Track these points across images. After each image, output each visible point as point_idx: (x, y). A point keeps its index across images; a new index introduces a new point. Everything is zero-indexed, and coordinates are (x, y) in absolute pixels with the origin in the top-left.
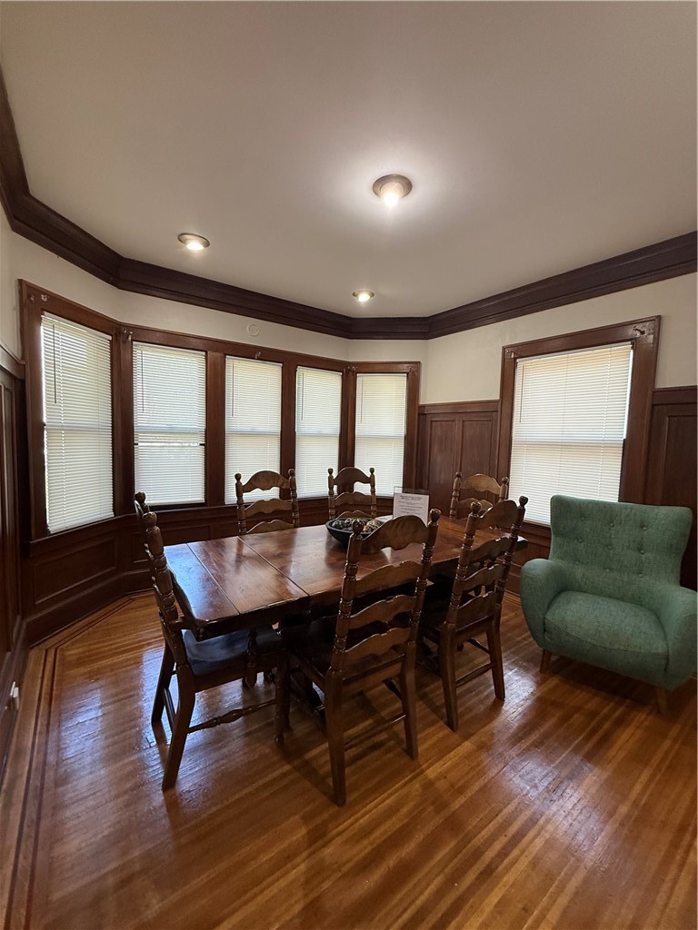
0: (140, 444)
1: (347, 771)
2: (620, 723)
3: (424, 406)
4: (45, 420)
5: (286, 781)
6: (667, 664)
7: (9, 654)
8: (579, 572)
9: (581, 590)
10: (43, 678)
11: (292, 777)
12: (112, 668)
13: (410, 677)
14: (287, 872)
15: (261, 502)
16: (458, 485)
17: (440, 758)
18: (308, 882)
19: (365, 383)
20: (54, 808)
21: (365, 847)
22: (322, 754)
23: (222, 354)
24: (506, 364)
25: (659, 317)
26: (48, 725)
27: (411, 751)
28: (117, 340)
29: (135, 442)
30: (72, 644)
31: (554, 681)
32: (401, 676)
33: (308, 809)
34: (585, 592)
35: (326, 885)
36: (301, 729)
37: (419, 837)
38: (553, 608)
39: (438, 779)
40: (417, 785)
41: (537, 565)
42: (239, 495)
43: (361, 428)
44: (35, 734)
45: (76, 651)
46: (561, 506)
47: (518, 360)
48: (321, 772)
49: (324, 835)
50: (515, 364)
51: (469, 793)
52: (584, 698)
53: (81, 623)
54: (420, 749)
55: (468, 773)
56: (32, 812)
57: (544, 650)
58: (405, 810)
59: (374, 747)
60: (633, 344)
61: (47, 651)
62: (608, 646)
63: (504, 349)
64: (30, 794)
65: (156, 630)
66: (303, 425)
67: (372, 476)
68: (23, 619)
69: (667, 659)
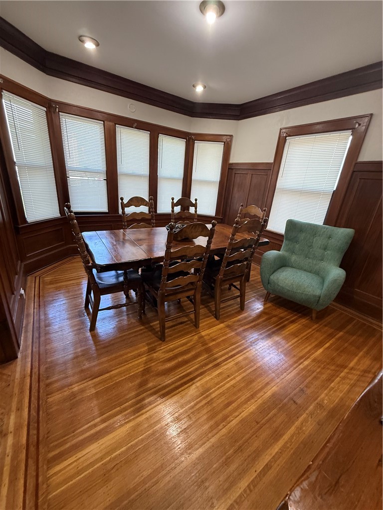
0: (70, 177)
1: (166, 331)
2: (293, 322)
3: (232, 164)
4: (15, 160)
5: (142, 332)
6: (319, 300)
7: (17, 276)
8: (294, 258)
9: (292, 267)
10: (35, 288)
11: (144, 331)
12: (67, 286)
13: (198, 297)
14: (139, 359)
15: (135, 213)
16: (241, 210)
17: (209, 329)
18: (146, 363)
19: (199, 146)
20: (46, 334)
21: (171, 354)
22: (157, 324)
23: (113, 124)
24: (280, 140)
25: (372, 115)
26: (39, 306)
27: (196, 325)
28: (50, 111)
29: (67, 176)
30: (47, 275)
31: (269, 305)
32: (194, 296)
33: (149, 341)
34: (294, 268)
35: (153, 364)
36: (150, 315)
37: (193, 353)
38: (274, 274)
39: (205, 335)
40: (196, 337)
41: (272, 254)
42: (123, 209)
43: (195, 176)
44: (34, 309)
45: (50, 278)
46: (292, 225)
47: (287, 138)
48: (156, 330)
49: (155, 349)
50: (285, 140)
51: (217, 341)
52: (281, 312)
53: (50, 267)
54: (200, 325)
55: (219, 334)
56: (36, 335)
57: (268, 292)
58: (189, 345)
59: (181, 323)
60: (352, 132)
61: (35, 278)
62: (295, 291)
63: (281, 129)
64: (35, 329)
65: (84, 273)
66: (162, 171)
67: (196, 203)
68: (21, 262)
69: (320, 297)
